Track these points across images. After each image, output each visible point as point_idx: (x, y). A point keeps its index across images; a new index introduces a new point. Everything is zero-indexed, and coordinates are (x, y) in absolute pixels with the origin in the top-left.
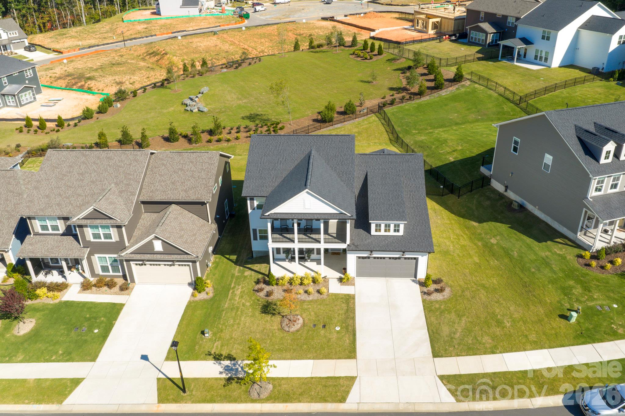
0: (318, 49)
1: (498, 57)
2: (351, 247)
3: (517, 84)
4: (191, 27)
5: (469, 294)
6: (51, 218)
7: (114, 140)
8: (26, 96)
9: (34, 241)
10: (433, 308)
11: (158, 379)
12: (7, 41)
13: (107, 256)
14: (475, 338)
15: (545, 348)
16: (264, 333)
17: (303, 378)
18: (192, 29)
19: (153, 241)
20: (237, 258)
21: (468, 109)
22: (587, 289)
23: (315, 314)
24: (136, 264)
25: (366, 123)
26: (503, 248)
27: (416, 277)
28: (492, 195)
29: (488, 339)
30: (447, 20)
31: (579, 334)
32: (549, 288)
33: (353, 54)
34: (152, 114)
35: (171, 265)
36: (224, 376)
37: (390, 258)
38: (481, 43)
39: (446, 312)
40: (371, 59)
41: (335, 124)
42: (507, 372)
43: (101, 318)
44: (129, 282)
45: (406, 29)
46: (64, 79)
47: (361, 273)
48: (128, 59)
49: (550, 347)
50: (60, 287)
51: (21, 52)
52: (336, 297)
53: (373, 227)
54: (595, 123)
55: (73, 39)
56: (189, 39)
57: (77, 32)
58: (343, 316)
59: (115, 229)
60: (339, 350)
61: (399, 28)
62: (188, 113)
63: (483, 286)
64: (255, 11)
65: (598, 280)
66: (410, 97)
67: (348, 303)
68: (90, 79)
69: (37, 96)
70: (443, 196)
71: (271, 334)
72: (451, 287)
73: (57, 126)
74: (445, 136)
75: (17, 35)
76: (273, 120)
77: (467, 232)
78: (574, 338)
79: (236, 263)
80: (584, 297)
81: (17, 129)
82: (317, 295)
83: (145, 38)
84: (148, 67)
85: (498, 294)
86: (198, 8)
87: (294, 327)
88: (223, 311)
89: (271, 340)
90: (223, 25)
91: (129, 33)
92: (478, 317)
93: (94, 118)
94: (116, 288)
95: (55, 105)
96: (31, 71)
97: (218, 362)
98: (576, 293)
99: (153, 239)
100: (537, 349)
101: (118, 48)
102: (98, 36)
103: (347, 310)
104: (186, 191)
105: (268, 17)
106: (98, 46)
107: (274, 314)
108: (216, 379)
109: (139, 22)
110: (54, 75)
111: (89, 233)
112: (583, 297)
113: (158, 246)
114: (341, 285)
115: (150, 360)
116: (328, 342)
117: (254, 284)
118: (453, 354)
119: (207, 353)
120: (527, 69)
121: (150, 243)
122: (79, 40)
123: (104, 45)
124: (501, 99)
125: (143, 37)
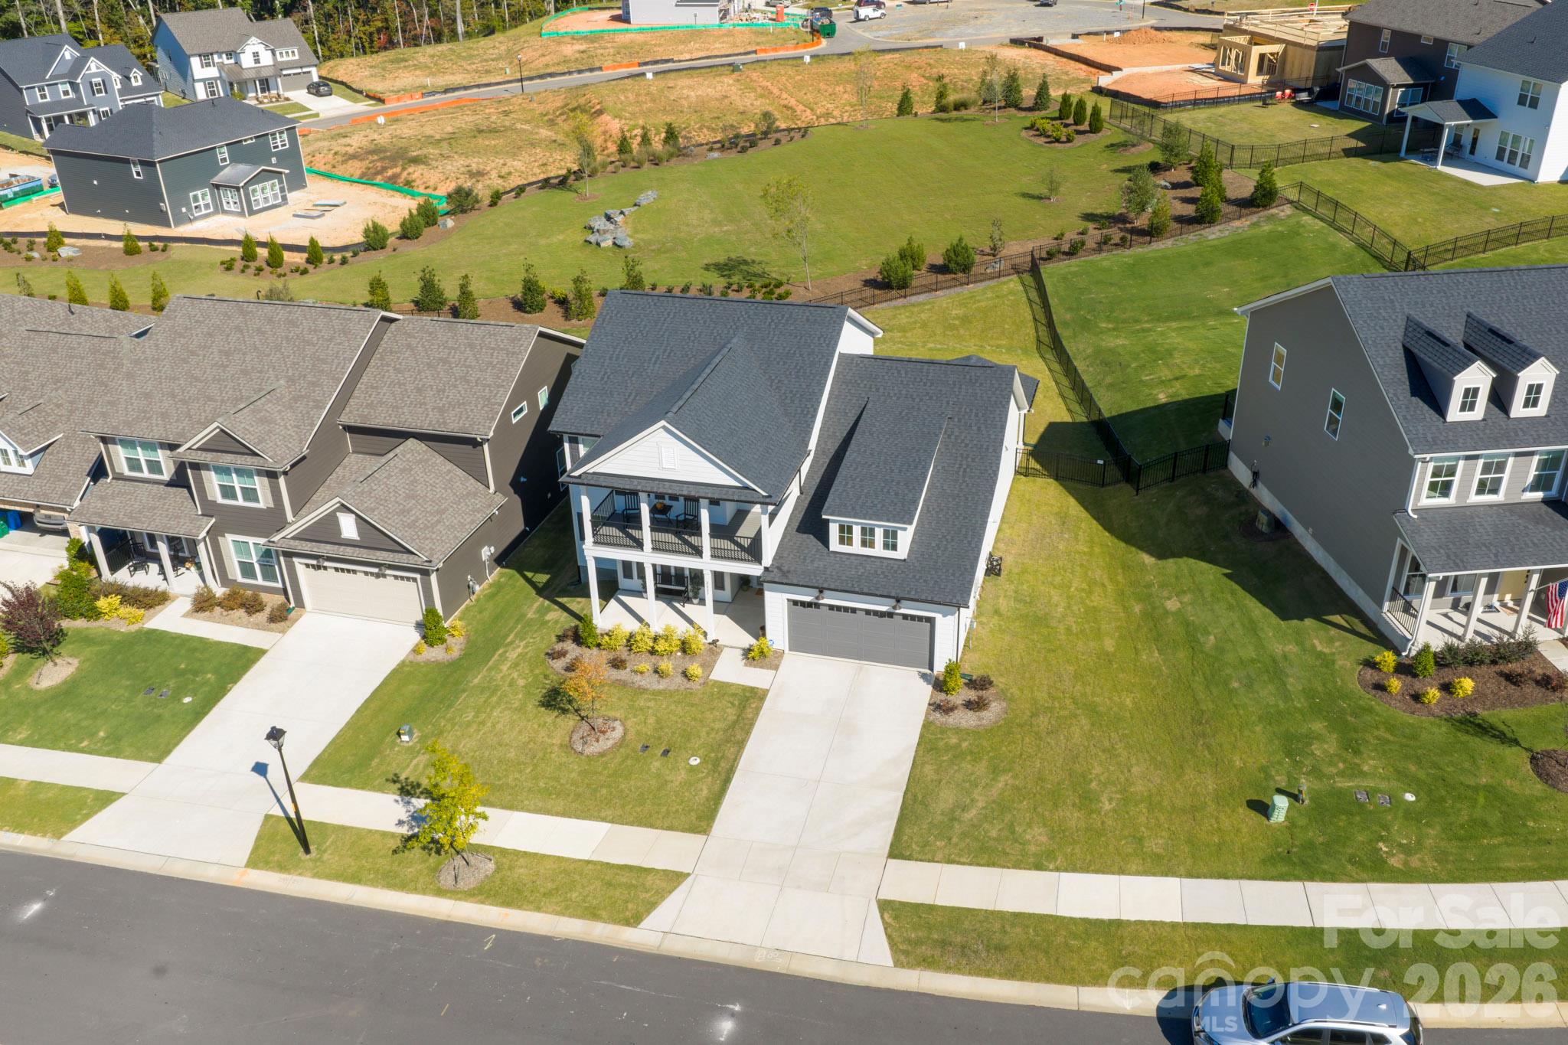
0: (954, 114)
1: (1399, 151)
2: (772, 575)
3: (1420, 220)
4: (685, 54)
5: (1046, 723)
6: (148, 446)
7: (409, 299)
8: (265, 193)
9: (110, 491)
10: (941, 743)
11: (268, 817)
12: (271, 69)
13: (251, 540)
14: (1011, 827)
15: (1175, 874)
16: (527, 751)
17: (568, 859)
18: (688, 57)
19: (338, 514)
20: (548, 581)
21: (1263, 279)
22: (1351, 746)
23: (658, 721)
24: (307, 566)
25: (990, 295)
26: (1187, 624)
27: (931, 668)
28: (1220, 494)
29: (1040, 835)
30: (1299, 50)
31: (1279, 854)
32: (1254, 732)
33: (1032, 127)
34: (513, 247)
35: (378, 576)
36: (404, 830)
37: (868, 612)
38: (1370, 111)
39: (969, 758)
40: (1069, 141)
41: (913, 294)
42: (1051, 916)
43: (207, 673)
44: (293, 605)
45: (1194, 71)
46: (362, 160)
47: (798, 643)
48: (518, 120)
49: (1190, 875)
50: (150, 600)
51: (300, 96)
52: (724, 689)
53: (834, 530)
54: (1469, 316)
55: (418, 72)
56: (671, 80)
57: (432, 56)
58: (720, 736)
59: (265, 480)
60: (677, 811)
61: (1178, 67)
62: (589, 249)
63: (1092, 710)
64: (858, 20)
65: (1391, 728)
66: (1123, 239)
67: (744, 707)
68: (415, 161)
69: (292, 196)
70: (1103, 485)
71: (540, 755)
72: (1011, 700)
73: (308, 261)
74: (1175, 339)
75: (297, 57)
76: (774, 275)
77: (1120, 578)
78: (1264, 862)
79: (541, 591)
80: (1335, 765)
81: (222, 263)
82: (680, 679)
83: (576, 76)
84: (555, 141)
85: (1120, 732)
86: (717, 9)
87: (595, 744)
88: (464, 691)
89: (536, 766)
90: (765, 51)
91: (544, 60)
92: (1041, 779)
93: (389, 249)
94: (262, 614)
95: (323, 215)
96: (285, 136)
97: (407, 799)
98: (1318, 753)
99: (337, 510)
100: (1154, 875)
101: (507, 95)
102: (474, 67)
103: (736, 722)
104: (441, 410)
105: (881, 33)
106: (466, 88)
107: (564, 711)
108: (384, 834)
109: (575, 38)
110: (344, 150)
111: (213, 482)
112: (1331, 764)
113: (348, 528)
114: (746, 665)
115: (268, 776)
116: (659, 789)
117: (554, 639)
118: (939, 856)
119: (391, 776)
120: (1467, 183)
121: (331, 521)
122: (433, 74)
123: (478, 86)
124: (1361, 255)
125: (570, 73)
